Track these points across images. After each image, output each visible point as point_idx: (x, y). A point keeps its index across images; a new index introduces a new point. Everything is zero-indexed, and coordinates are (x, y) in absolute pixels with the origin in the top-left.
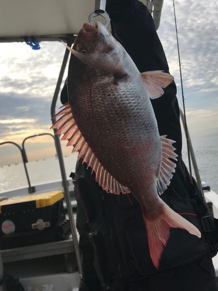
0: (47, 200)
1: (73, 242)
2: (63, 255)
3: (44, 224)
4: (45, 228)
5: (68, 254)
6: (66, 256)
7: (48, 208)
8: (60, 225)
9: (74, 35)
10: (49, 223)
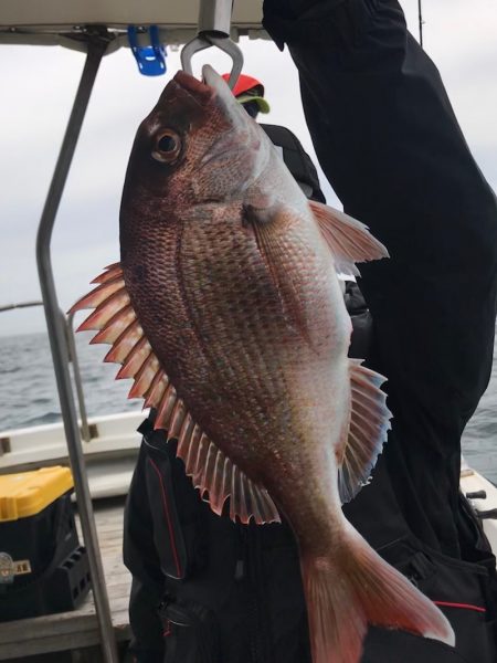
0: (22, 502)
1: (96, 617)
2: (68, 653)
3: (14, 565)
4: (16, 577)
5: (81, 650)
6: (77, 656)
7: (25, 522)
8: (61, 566)
9: (110, 30)
10: (27, 562)
